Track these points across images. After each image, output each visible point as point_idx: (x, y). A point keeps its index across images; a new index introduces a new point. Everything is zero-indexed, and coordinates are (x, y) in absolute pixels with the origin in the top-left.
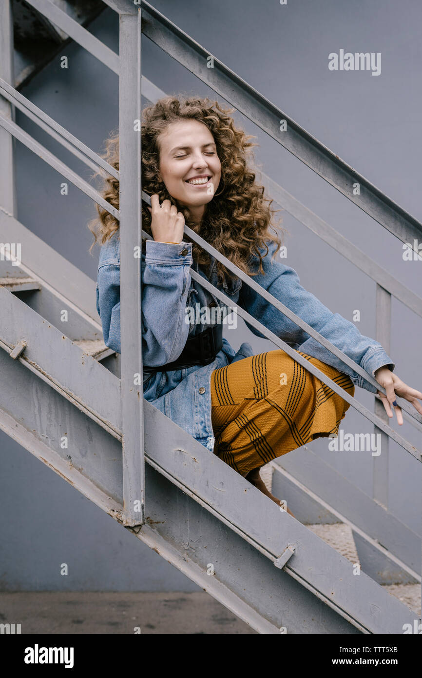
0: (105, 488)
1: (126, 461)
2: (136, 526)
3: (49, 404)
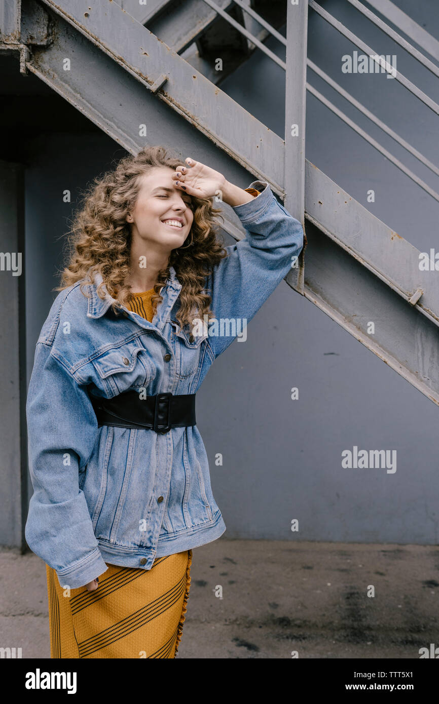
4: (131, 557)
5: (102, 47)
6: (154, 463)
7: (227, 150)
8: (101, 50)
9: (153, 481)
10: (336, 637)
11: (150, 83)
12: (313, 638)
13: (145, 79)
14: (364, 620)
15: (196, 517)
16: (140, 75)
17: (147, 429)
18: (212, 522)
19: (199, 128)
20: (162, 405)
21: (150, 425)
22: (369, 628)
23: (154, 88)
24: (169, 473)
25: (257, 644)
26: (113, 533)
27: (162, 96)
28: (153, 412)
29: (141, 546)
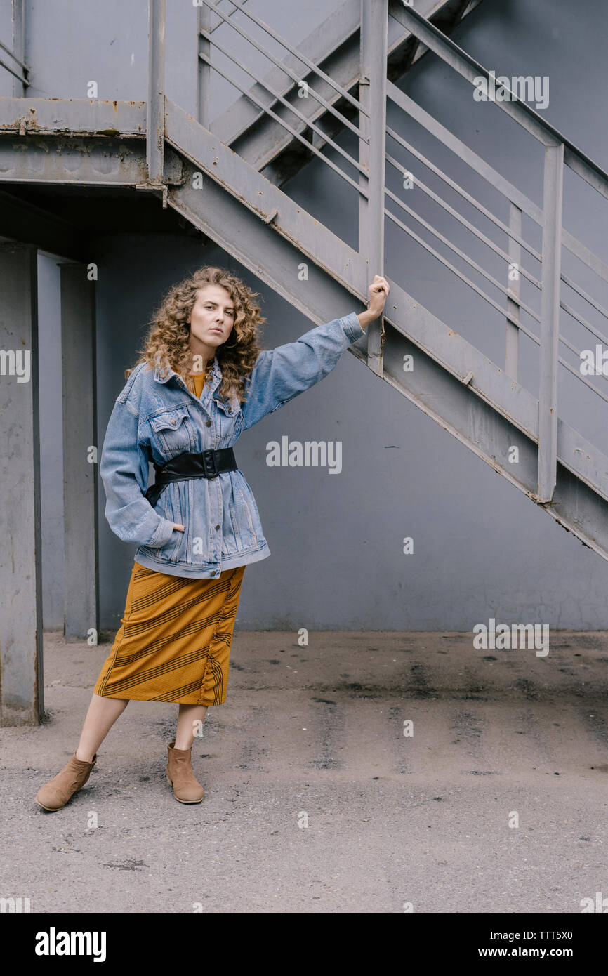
0: (519, 479)
1: (541, 457)
2: (546, 503)
3: (481, 419)
4: (204, 571)
5: (226, 188)
6: (208, 502)
7: (324, 268)
8: (226, 191)
9: (210, 516)
10: (404, 696)
11: (265, 216)
12: (383, 697)
13: (260, 213)
14: (428, 684)
15: (245, 543)
16: (256, 210)
17: (200, 478)
18: (257, 547)
19: (302, 251)
20: (207, 459)
21: (202, 475)
22: (433, 690)
23: (268, 220)
24: (222, 507)
25: (333, 700)
26: (188, 555)
27: (273, 226)
28: (202, 464)
29: (210, 563)
